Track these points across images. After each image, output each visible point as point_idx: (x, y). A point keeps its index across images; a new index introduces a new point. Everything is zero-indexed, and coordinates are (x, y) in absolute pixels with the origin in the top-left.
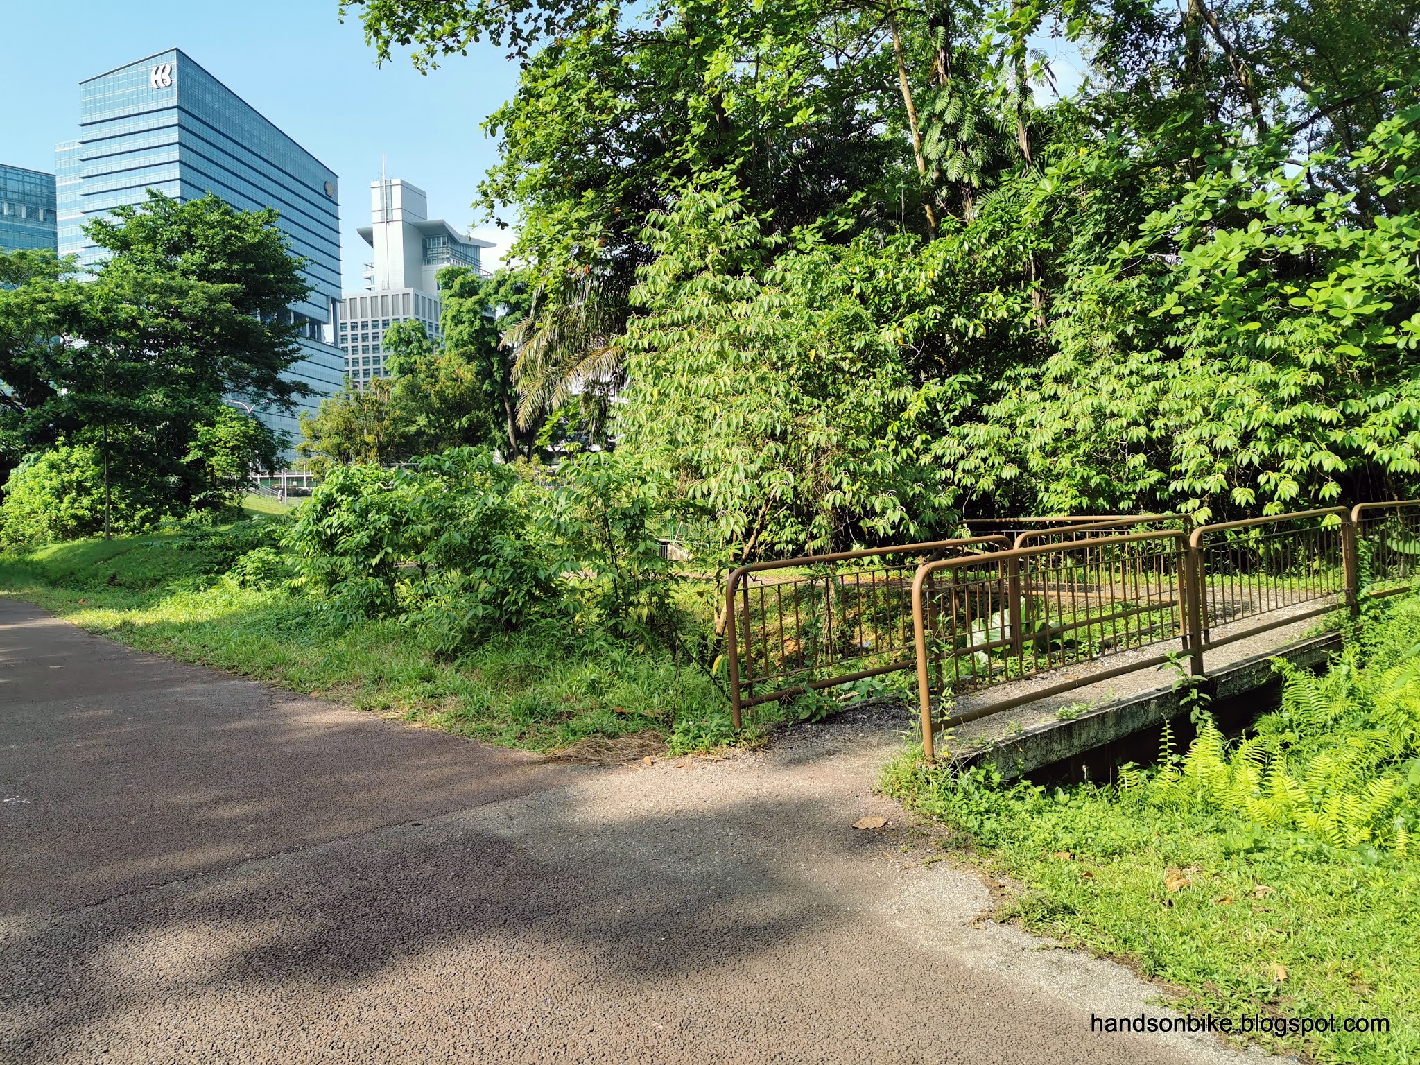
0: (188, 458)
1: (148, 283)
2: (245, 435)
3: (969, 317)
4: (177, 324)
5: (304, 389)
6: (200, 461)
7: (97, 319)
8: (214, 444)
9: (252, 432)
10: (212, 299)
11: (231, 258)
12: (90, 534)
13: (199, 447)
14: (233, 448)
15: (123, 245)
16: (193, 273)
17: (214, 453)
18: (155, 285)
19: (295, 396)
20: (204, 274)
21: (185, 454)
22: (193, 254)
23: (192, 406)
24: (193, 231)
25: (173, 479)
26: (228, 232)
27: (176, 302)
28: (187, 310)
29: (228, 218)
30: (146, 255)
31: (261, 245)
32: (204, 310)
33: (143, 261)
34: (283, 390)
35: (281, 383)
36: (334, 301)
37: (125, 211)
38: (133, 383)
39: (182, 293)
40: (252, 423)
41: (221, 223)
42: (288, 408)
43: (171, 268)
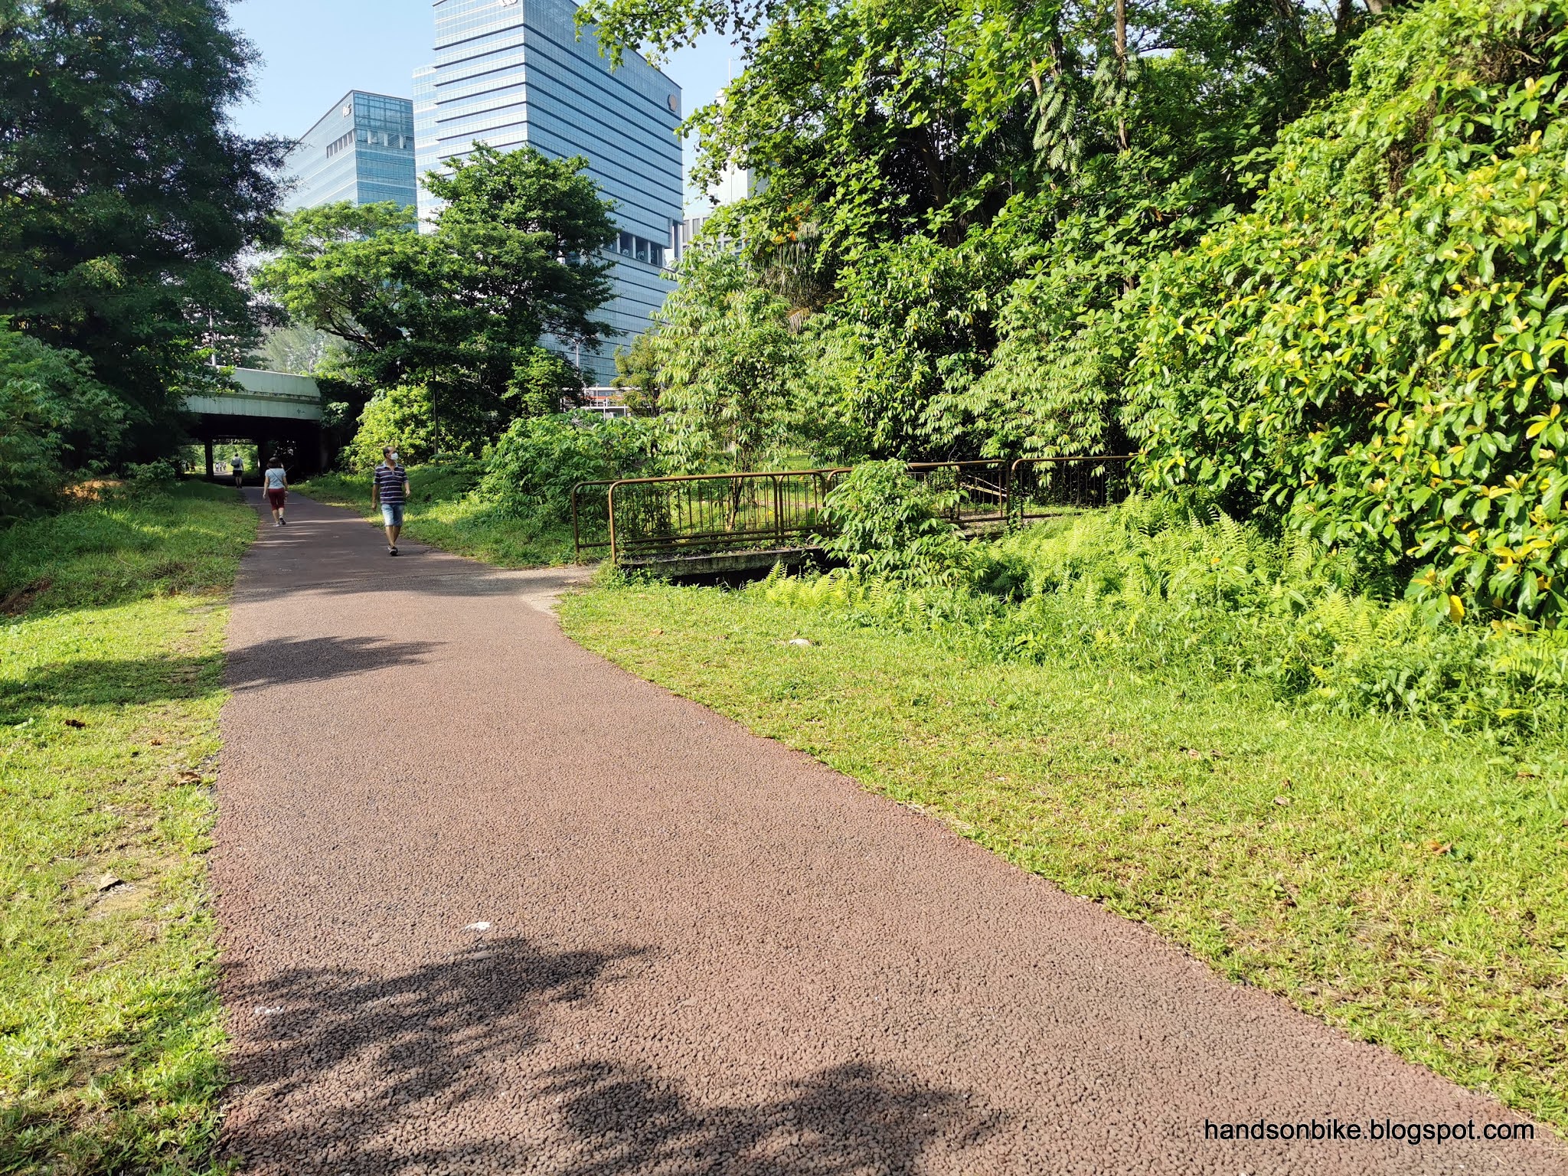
0: (507, 395)
1: (473, 233)
2: (554, 373)
3: (961, 309)
4: (497, 271)
5: (607, 330)
6: (516, 397)
7: (425, 274)
8: (528, 381)
9: (559, 371)
10: (528, 248)
11: (545, 207)
12: (426, 461)
13: (515, 385)
14: (544, 386)
15: (454, 195)
16: (513, 221)
17: (528, 391)
18: (478, 235)
19: (599, 336)
20: (521, 222)
21: (506, 391)
22: (512, 203)
23: (503, 349)
24: (513, 181)
25: (494, 414)
26: (542, 181)
27: (495, 252)
28: (505, 259)
29: (543, 167)
30: (472, 206)
31: (573, 192)
32: (519, 259)
33: (470, 211)
34: (589, 329)
35: (588, 323)
36: (676, 224)
37: (453, 162)
38: (457, 329)
39: (501, 242)
40: (560, 362)
41: (537, 173)
42: (594, 348)
43: (494, 218)
